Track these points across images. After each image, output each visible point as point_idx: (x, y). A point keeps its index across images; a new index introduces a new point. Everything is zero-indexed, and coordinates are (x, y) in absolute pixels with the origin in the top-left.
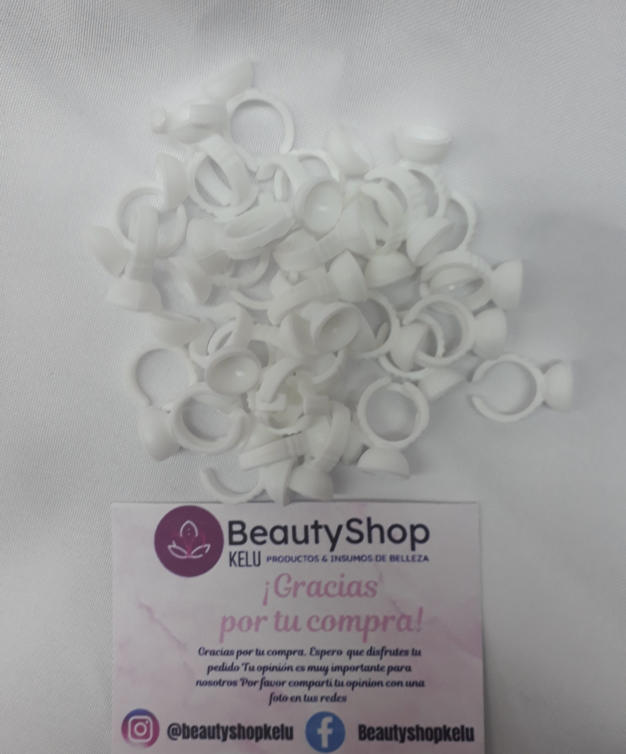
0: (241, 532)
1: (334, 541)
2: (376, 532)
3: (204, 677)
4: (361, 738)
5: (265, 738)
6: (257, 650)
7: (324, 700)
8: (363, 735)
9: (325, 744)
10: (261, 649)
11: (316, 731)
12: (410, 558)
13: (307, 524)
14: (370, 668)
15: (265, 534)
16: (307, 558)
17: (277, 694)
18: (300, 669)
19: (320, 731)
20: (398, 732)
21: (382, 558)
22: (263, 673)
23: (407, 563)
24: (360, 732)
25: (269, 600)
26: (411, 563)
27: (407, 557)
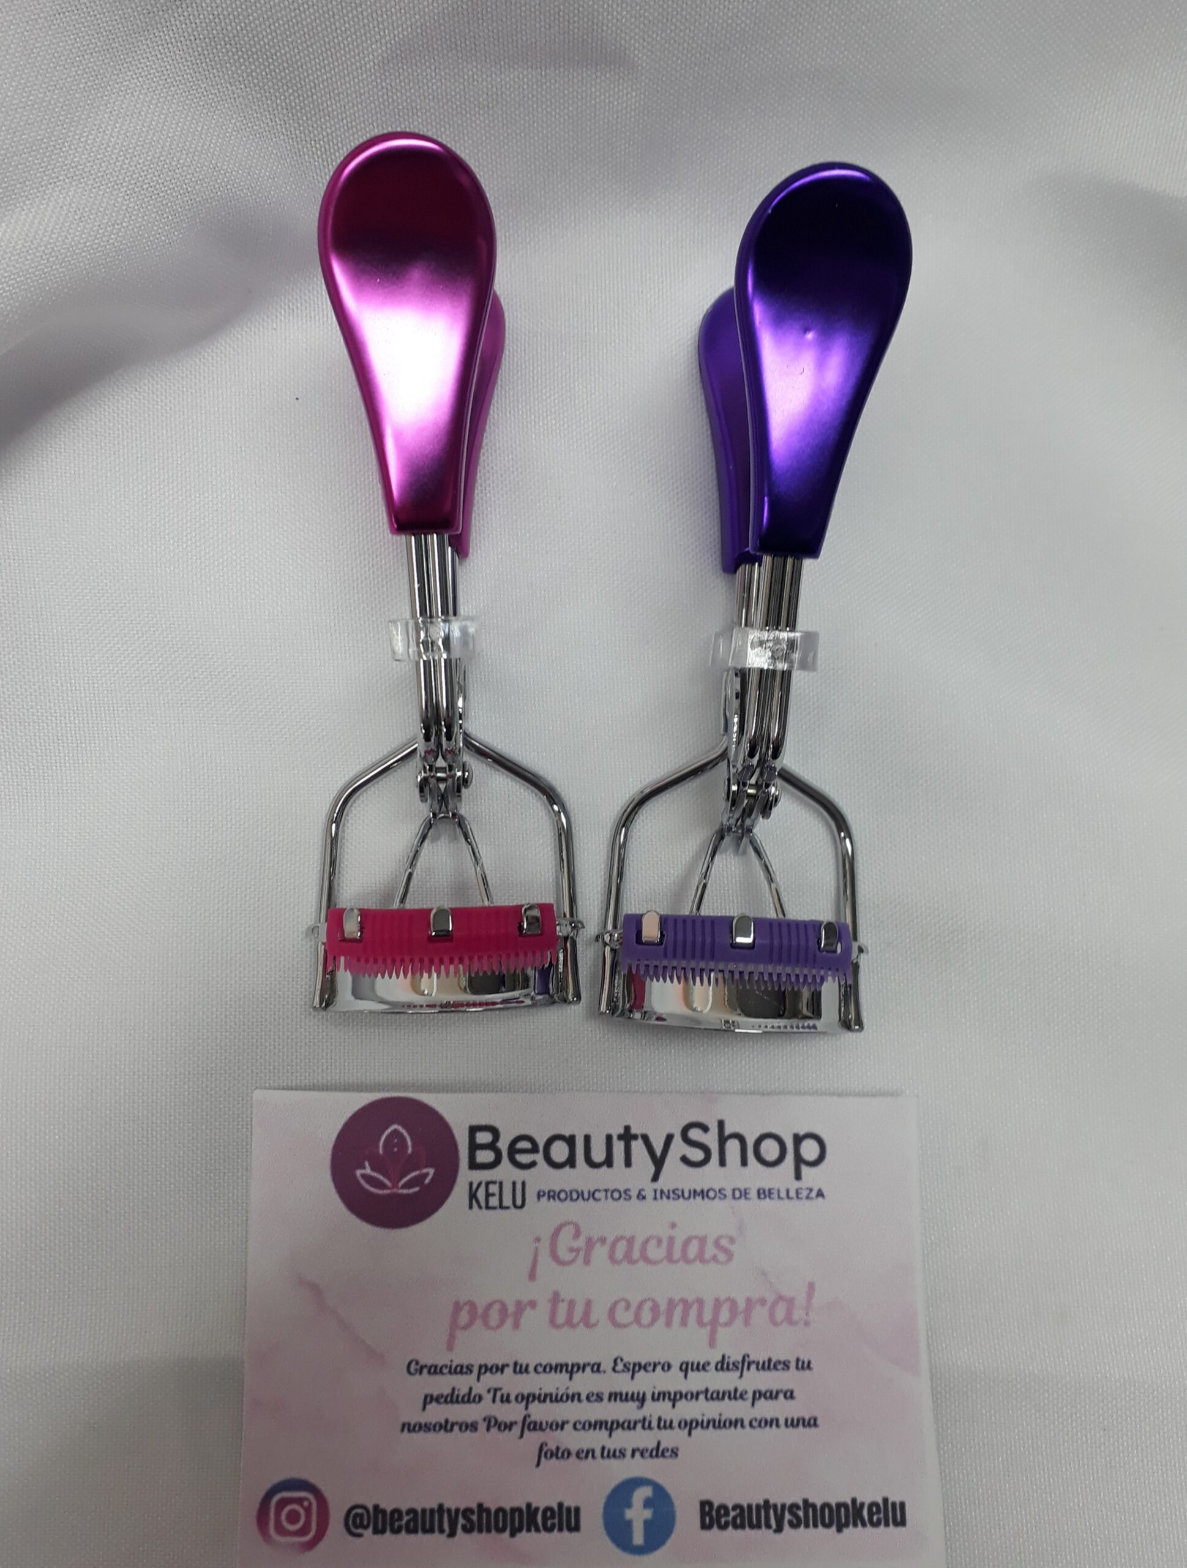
0: (492, 1146)
1: (659, 1163)
2: (733, 1146)
3: (417, 1416)
4: (704, 1526)
5: (529, 1530)
6: (516, 1364)
7: (637, 1454)
8: (707, 1519)
9: (638, 1539)
10: (523, 1361)
11: (622, 1515)
12: (792, 1194)
13: (610, 1132)
14: (721, 1396)
15: (534, 1149)
16: (609, 1194)
17: (552, 1446)
18: (595, 1397)
19: (629, 1514)
20: (772, 1512)
21: (743, 1193)
22: (527, 1408)
23: (787, 1201)
24: (703, 1514)
25: (539, 1272)
26: (796, 1202)
27: (788, 1191)
